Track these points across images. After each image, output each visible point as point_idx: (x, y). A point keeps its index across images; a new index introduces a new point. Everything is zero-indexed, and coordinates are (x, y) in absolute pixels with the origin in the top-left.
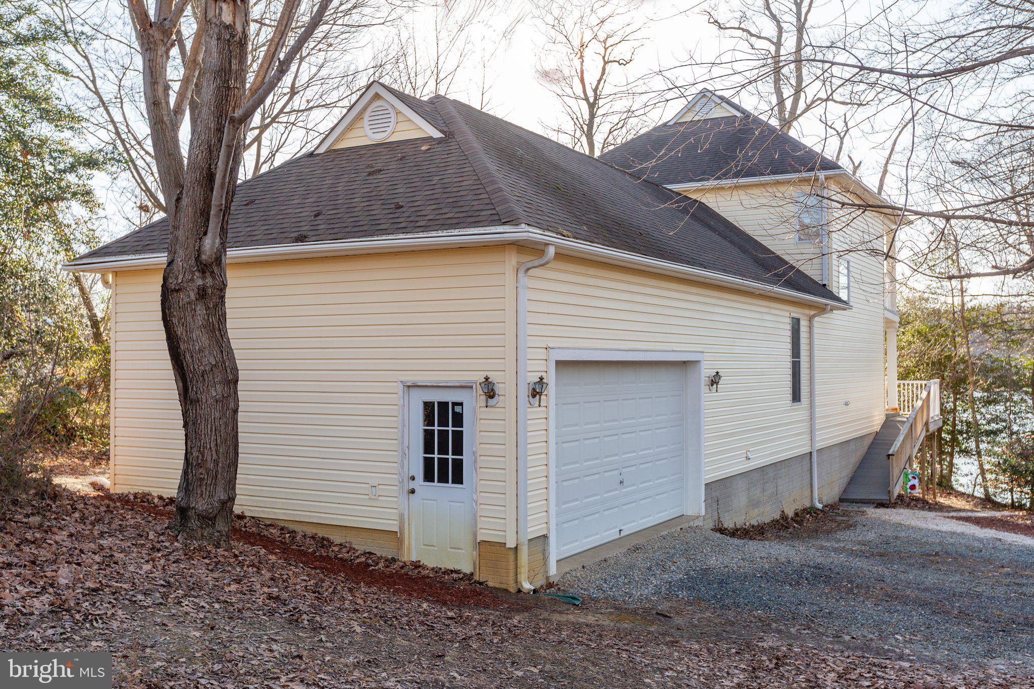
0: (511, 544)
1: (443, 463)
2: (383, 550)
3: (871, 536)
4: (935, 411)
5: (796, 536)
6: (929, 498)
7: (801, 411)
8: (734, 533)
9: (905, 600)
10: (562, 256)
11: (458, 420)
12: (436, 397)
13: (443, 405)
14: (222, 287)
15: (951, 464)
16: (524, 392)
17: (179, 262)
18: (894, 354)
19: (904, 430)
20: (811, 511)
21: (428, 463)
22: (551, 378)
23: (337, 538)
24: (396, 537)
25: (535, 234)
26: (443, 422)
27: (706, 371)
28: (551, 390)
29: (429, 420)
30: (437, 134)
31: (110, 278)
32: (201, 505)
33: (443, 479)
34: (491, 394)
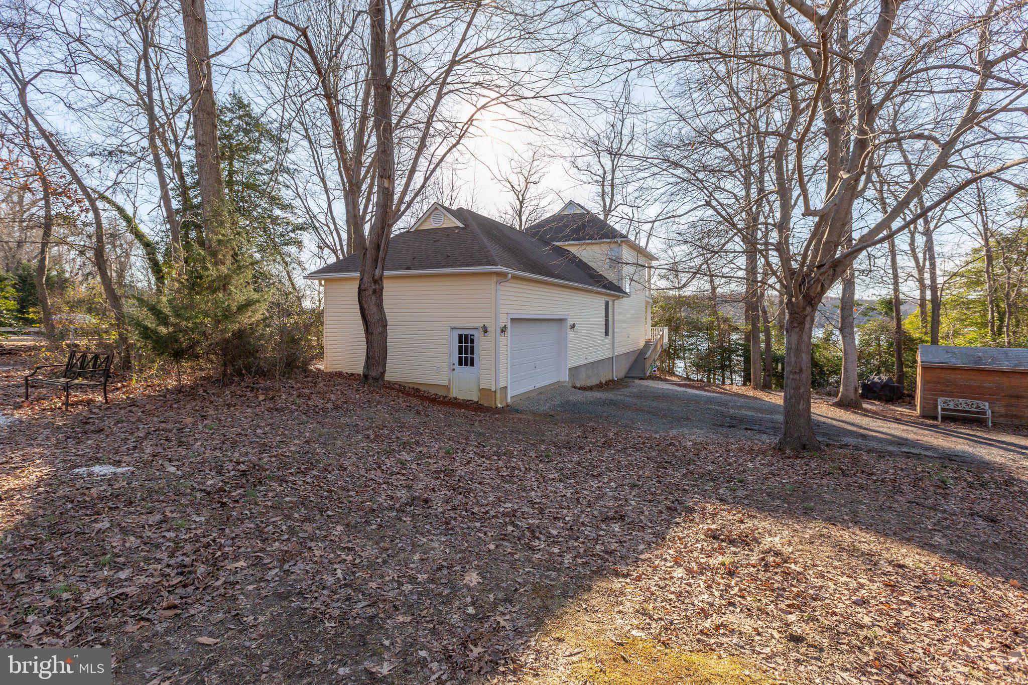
0: (493, 389)
1: (466, 359)
2: (442, 393)
3: (635, 390)
4: (666, 340)
5: (606, 390)
6: (663, 377)
7: (608, 340)
8: (580, 389)
9: (643, 411)
10: (514, 277)
11: (472, 341)
12: (463, 332)
13: (466, 336)
14: (382, 289)
15: (674, 364)
16: (499, 331)
17: (365, 279)
18: (649, 316)
19: (652, 348)
20: (613, 381)
21: (460, 358)
22: (509, 326)
23: (422, 388)
24: (447, 388)
25: (504, 269)
26: (466, 342)
27: (570, 323)
28: (509, 330)
29: (460, 341)
30: (462, 226)
31: (323, 282)
32: (373, 373)
33: (466, 364)
34: (486, 331)
